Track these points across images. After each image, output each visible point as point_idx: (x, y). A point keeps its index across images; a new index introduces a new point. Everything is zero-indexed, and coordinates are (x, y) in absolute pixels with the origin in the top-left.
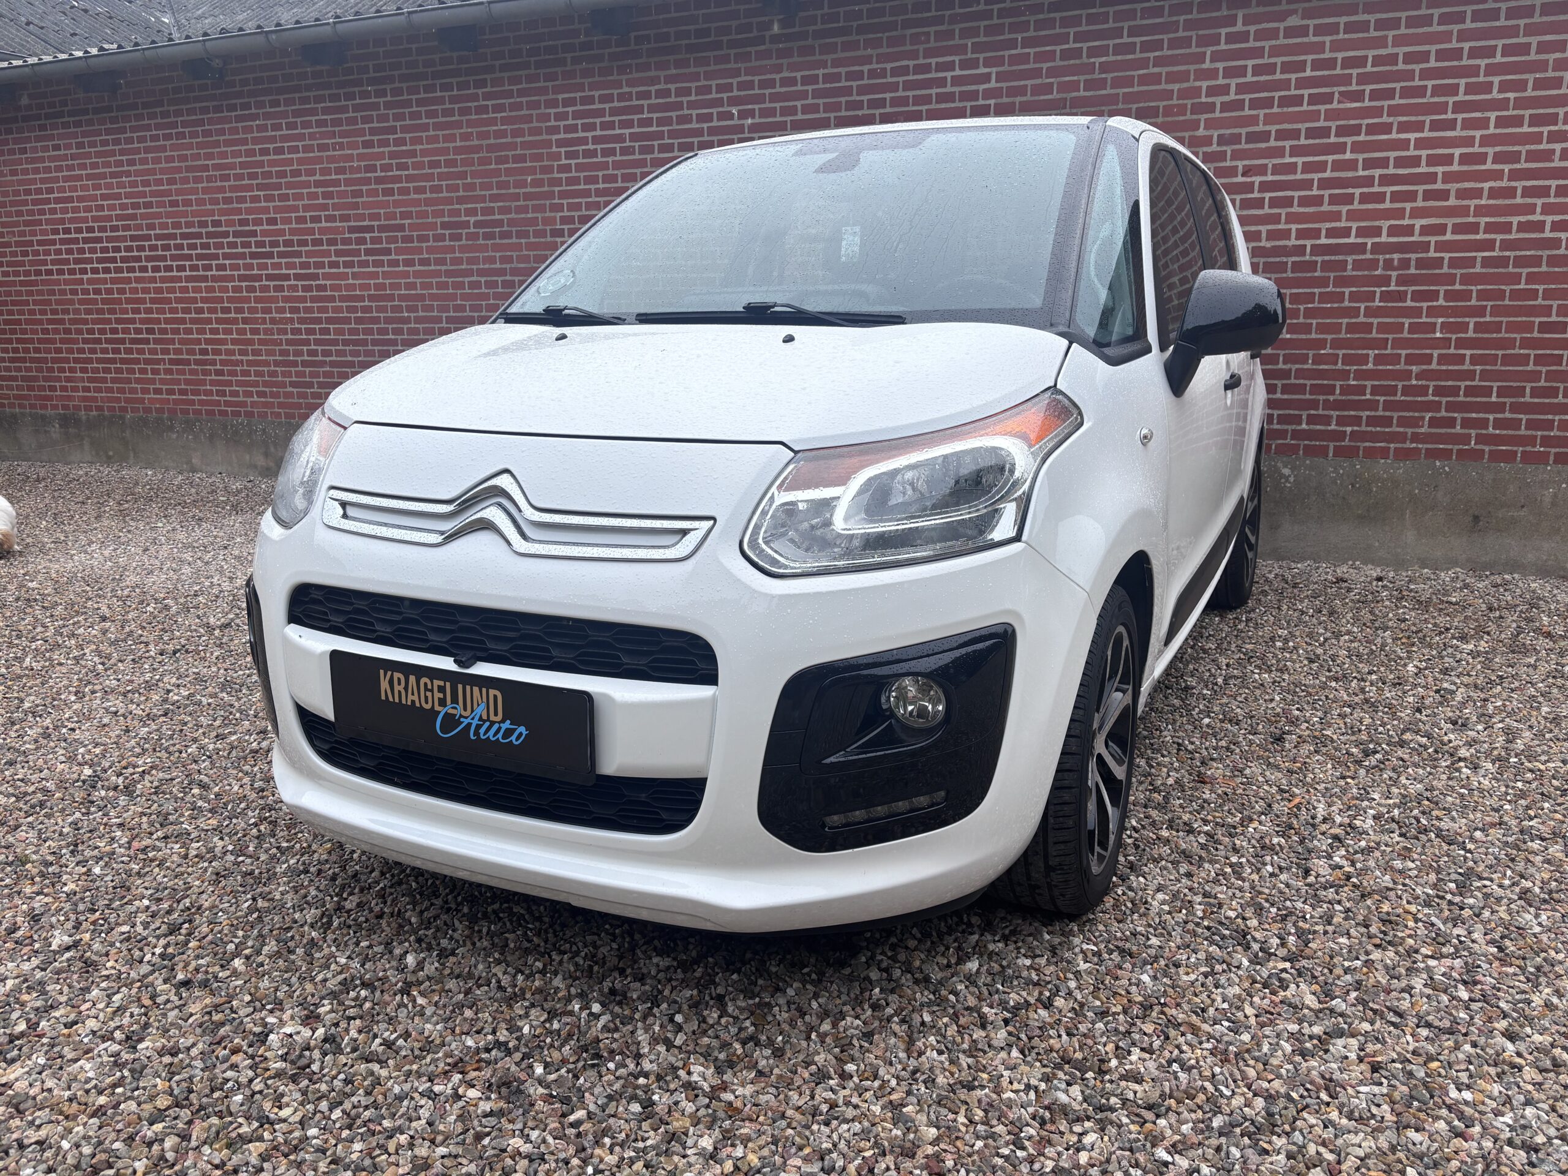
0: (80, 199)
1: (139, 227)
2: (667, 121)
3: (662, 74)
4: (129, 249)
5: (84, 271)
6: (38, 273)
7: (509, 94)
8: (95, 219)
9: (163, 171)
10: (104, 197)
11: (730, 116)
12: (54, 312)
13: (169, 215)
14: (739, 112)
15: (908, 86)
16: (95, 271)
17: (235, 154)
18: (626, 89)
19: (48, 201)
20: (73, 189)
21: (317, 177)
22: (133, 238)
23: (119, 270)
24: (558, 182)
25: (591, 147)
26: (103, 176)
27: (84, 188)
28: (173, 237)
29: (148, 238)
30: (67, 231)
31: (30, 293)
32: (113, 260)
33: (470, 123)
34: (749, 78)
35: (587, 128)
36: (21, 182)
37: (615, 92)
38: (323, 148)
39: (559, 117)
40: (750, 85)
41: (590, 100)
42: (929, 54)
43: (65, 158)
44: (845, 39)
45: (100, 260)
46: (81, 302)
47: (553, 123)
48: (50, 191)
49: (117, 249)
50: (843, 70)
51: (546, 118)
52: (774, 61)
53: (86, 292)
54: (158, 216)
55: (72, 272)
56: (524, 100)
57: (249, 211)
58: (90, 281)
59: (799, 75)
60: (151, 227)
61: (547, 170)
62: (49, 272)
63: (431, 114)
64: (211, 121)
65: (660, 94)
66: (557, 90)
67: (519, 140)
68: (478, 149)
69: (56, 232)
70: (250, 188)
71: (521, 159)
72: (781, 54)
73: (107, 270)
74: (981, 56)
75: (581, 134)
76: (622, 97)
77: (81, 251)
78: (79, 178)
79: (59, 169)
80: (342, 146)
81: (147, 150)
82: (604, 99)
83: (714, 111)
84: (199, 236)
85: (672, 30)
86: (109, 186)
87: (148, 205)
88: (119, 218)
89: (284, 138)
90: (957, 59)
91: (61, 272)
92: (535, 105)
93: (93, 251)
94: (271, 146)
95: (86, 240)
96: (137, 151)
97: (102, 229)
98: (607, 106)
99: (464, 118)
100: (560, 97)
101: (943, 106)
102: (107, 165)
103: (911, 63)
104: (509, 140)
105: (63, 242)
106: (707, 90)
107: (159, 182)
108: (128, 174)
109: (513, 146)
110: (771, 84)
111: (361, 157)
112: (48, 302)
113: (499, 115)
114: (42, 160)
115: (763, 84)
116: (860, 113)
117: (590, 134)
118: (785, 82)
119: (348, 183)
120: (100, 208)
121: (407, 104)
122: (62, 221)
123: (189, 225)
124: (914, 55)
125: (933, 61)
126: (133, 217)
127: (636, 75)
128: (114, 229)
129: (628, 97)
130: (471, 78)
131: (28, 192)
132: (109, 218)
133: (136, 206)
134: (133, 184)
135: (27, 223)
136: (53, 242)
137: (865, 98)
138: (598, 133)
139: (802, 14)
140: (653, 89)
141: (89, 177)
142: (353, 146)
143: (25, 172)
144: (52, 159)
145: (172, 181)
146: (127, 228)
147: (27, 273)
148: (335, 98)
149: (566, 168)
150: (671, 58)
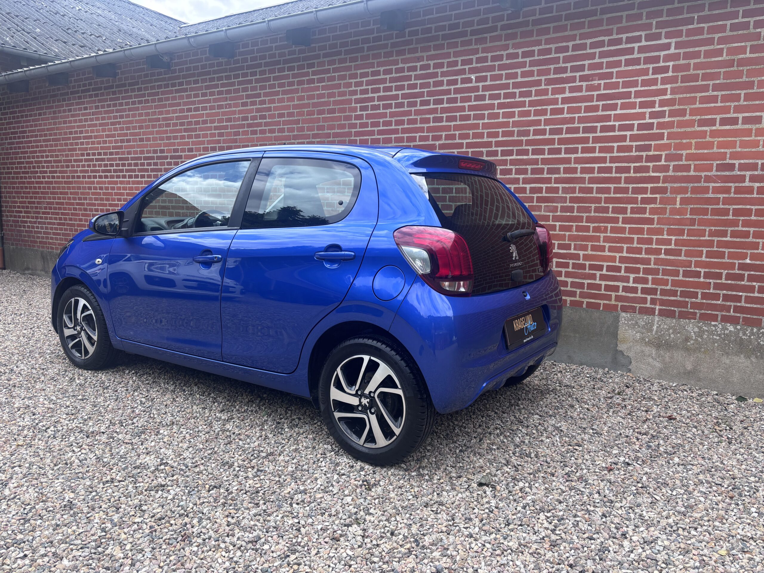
0: (96, 137)
1: (123, 153)
2: (427, 85)
3: (425, 54)
4: (117, 165)
5: (95, 177)
6: (73, 177)
7: (328, 71)
8: (102, 148)
9: (137, 122)
10: (108, 136)
11: (470, 80)
12: (80, 199)
13: (138, 146)
14: (476, 77)
15: (603, 55)
16: (100, 177)
17: (174, 112)
18: (401, 65)
19: (79, 138)
20: (92, 131)
21: (216, 124)
22: (120, 159)
23: (112, 177)
24: (354, 126)
25: (376, 103)
26: (107, 124)
27: (98, 131)
28: (139, 158)
29: (127, 159)
30: (88, 155)
31: (69, 188)
32: (110, 171)
33: (303, 90)
34: (485, 55)
35: (374, 91)
36: (68, 128)
37: (394, 67)
38: (220, 107)
39: (358, 84)
40: (485, 60)
41: (377, 73)
42: (620, 31)
43: (89, 114)
44: (556, 24)
45: (104, 171)
46: (93, 194)
47: (353, 88)
48: (81, 132)
49: (112, 165)
50: (553, 46)
51: (349, 85)
52: (503, 43)
53: (95, 188)
54: (133, 147)
55: (89, 177)
56: (336, 74)
57: (179, 144)
58: (98, 183)
59: (520, 51)
60: (129, 153)
61: (348, 118)
62: (79, 177)
63: (281, 85)
64: (163, 93)
65: (423, 68)
66: (357, 67)
67: (332, 99)
68: (307, 106)
69: (83, 155)
70: (180, 131)
71: (332, 111)
72: (509, 37)
73: (106, 177)
74: (664, 31)
75: (370, 95)
76: (398, 71)
77: (95, 166)
78: (96, 125)
79: (86, 120)
80: (230, 106)
81: (130, 110)
82: (386, 72)
83: (459, 77)
84: (152, 158)
85: (433, 26)
86: (110, 130)
87: (128, 141)
88: (114, 148)
89: (200, 102)
90: (643, 34)
91: (84, 177)
92: (343, 77)
93: (100, 166)
94: (193, 107)
95: (97, 160)
96: (124, 110)
97: (105, 154)
98: (388, 77)
99: (300, 87)
100: (359, 72)
101: (630, 68)
102: (109, 118)
103: (606, 39)
104: (326, 100)
105: (86, 160)
106: (455, 63)
107: (134, 128)
108: (119, 123)
109: (327, 103)
110: (500, 57)
111: (240, 112)
112: (77, 193)
113: (321, 84)
114: (78, 115)
115: (494, 59)
116: (564, 75)
117: (376, 95)
118: (510, 56)
119: (232, 127)
120: (105, 142)
121: (268, 79)
122: (86, 149)
123: (148, 152)
124: (609, 33)
125: (624, 36)
126: (121, 147)
127: (408, 56)
128: (111, 154)
129: (402, 70)
130: (305, 63)
131: (71, 133)
132: (109, 148)
133: (122, 141)
134: (122, 129)
135: (70, 150)
136: (81, 161)
137: (569, 65)
138: (382, 94)
139: (525, 9)
140: (418, 64)
141: (101, 125)
142: (236, 105)
143: (70, 122)
144: (83, 115)
145: (141, 127)
146: (117, 153)
147: (68, 177)
148: (228, 78)
149: (360, 117)
150: (432, 44)
